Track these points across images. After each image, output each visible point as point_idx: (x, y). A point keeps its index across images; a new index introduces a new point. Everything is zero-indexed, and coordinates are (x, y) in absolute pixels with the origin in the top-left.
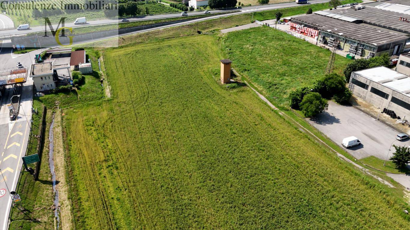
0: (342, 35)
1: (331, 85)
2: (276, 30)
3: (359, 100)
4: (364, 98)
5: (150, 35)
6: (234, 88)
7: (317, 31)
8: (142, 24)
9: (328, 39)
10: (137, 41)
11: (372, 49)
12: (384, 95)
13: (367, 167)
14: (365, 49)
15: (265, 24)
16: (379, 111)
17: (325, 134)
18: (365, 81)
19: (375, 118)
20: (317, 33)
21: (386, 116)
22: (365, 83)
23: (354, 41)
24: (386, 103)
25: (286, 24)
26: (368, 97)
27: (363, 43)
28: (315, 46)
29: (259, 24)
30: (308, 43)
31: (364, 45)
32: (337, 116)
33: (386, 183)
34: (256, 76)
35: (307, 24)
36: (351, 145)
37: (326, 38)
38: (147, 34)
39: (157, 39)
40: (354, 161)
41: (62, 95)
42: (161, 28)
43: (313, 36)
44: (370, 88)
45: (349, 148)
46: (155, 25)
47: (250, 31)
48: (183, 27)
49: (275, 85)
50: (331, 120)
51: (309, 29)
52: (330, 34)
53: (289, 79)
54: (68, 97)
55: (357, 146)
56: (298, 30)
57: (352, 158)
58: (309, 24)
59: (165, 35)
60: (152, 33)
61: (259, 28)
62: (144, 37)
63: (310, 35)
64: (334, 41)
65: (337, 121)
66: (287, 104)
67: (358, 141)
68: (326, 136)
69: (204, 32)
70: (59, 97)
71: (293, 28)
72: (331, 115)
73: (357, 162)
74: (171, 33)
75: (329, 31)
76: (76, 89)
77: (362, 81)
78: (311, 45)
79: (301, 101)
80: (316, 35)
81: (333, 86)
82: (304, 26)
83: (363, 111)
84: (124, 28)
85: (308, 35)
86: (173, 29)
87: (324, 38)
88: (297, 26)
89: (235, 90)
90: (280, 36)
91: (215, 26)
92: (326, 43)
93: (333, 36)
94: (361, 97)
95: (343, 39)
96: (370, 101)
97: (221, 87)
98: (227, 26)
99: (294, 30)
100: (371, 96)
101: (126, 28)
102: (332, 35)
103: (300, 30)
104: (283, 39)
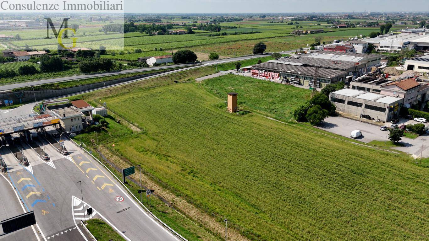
0: (300, 74)
2: (241, 76)
3: (340, 112)
4: (343, 111)
5: (133, 86)
6: (243, 114)
7: (277, 74)
8: (122, 77)
9: (289, 78)
10: (123, 91)
11: (327, 82)
12: (359, 105)
13: (376, 146)
14: (321, 82)
15: (229, 73)
16: (359, 117)
17: (335, 133)
18: (342, 98)
19: (359, 121)
20: (277, 75)
21: (365, 119)
22: (342, 99)
23: (311, 77)
24: (361, 110)
25: (246, 72)
26: (346, 109)
27: (319, 78)
28: (281, 84)
29: (223, 73)
31: (320, 80)
32: (333, 123)
33: (394, 152)
34: (254, 106)
35: (268, 69)
36: (357, 136)
37: (287, 78)
38: (131, 85)
39: (141, 89)
40: (365, 144)
41: (94, 134)
42: (142, 80)
43: (275, 78)
44: (346, 102)
45: (356, 138)
46: (134, 77)
47: (221, 78)
48: (161, 78)
49: (273, 110)
50: (331, 125)
51: (270, 73)
52: (290, 74)
53: (280, 105)
54: (101, 135)
55: (360, 137)
56: (260, 75)
57: (363, 143)
59: (148, 85)
60: (135, 84)
61: (226, 75)
62: (128, 88)
63: (272, 78)
64: (295, 79)
65: (336, 125)
66: (294, 120)
67: (361, 133)
69: (180, 81)
70: (92, 135)
71: (254, 74)
72: (329, 123)
73: (368, 144)
74: (152, 83)
75: (289, 72)
76: (105, 128)
77: (340, 98)
78: (277, 84)
79: (306, 114)
80: (277, 77)
81: (323, 102)
82: (265, 71)
83: (348, 118)
85: (270, 78)
86: (153, 80)
87: (285, 78)
88: (259, 72)
89: (246, 116)
90: (249, 80)
92: (288, 81)
93: (293, 76)
94: (340, 110)
95: (302, 77)
96: (348, 112)
98: (198, 77)
99: (256, 75)
100: (349, 108)
101: (108, 81)
102: (292, 74)
103: (262, 75)
104: (252, 82)
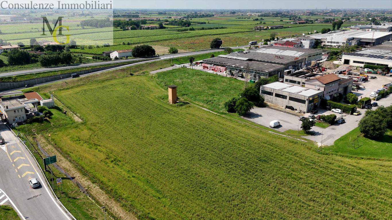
0: (243, 68)
1: (250, 94)
2: (193, 69)
3: (269, 104)
4: (272, 102)
5: (90, 78)
6: (182, 105)
7: (224, 68)
8: (79, 70)
9: (234, 72)
10: (79, 83)
11: (265, 75)
12: (284, 97)
13: (289, 135)
14: (260, 75)
15: (183, 66)
16: (284, 108)
17: (257, 123)
18: (270, 90)
19: (283, 111)
20: (224, 69)
21: (288, 110)
22: (270, 91)
23: (252, 71)
24: (287, 102)
25: (198, 65)
26: (274, 101)
27: (258, 72)
28: (226, 77)
29: (177, 66)
30: (220, 76)
31: (259, 73)
32: (259, 113)
33: (303, 141)
34: (194, 97)
35: (216, 63)
37: (232, 71)
38: (87, 78)
39: (97, 81)
40: (280, 133)
41: (36, 124)
42: (98, 73)
43: (222, 71)
44: (274, 95)
45: (274, 127)
46: (91, 70)
47: (174, 71)
48: (117, 71)
49: (211, 101)
50: (257, 116)
51: (218, 67)
52: (234, 68)
53: (218, 97)
54: (42, 126)
55: (278, 126)
56: (210, 68)
57: (279, 132)
58: (217, 64)
59: (103, 78)
60: (91, 76)
61: (179, 69)
62: (84, 81)
63: (219, 71)
64: (238, 72)
65: (261, 116)
66: (224, 110)
67: (279, 123)
68: (258, 124)
69: (135, 74)
70: (34, 126)
71: (204, 67)
72: (255, 113)
73: (282, 133)
74: (108, 76)
75: (234, 66)
76: (48, 119)
77: (269, 90)
78: (223, 77)
79: (235, 105)
80: (224, 70)
81: (252, 94)
82: (214, 65)
83: (274, 109)
84: (64, 74)
85: (218, 71)
86: (109, 73)
87: (230, 71)
88: (208, 66)
89: (184, 107)
90: (198, 73)
91: (143, 70)
92: (232, 74)
93: (237, 70)
94: (269, 102)
95: (245, 71)
96: (276, 103)
97: (171, 106)
98: (154, 70)
99: (206, 69)
100: (276, 100)
101: (65, 74)
102: (236, 68)
103: (211, 68)
104: (201, 75)
